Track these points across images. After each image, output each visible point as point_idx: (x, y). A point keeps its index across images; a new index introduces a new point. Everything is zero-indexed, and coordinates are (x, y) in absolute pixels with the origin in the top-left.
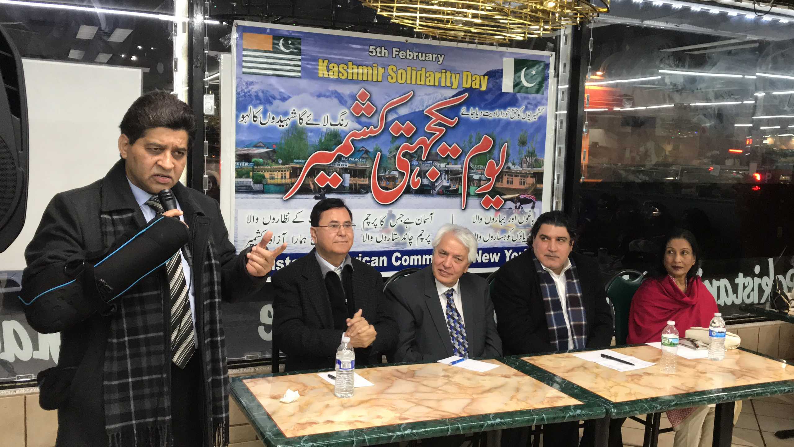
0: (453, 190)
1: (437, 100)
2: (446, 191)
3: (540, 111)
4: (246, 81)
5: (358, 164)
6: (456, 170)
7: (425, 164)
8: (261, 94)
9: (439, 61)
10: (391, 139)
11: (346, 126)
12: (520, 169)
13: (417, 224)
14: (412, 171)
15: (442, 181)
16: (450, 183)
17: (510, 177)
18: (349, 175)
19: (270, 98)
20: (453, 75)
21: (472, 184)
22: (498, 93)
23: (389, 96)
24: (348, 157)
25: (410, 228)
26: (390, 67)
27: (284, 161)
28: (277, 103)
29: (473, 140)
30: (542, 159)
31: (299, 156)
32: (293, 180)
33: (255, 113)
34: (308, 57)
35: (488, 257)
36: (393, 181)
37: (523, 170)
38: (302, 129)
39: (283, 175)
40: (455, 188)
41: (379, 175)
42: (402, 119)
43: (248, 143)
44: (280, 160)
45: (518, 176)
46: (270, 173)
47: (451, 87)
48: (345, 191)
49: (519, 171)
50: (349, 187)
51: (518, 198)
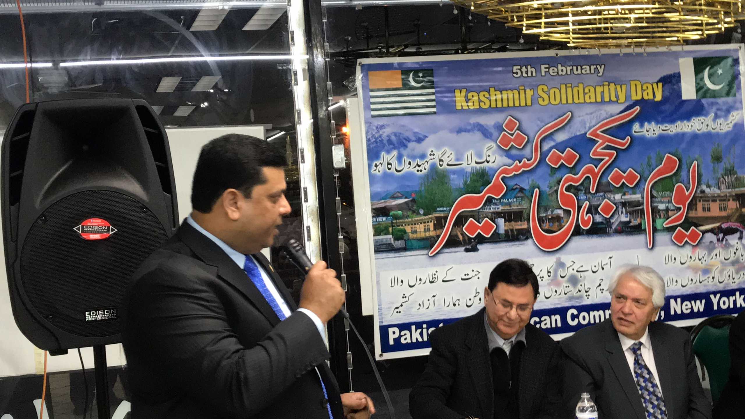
0: (635, 225)
1: (602, 118)
2: (625, 227)
3: (734, 117)
4: (376, 124)
5: (512, 205)
6: (635, 201)
7: (595, 197)
8: (393, 138)
9: (599, 73)
10: (550, 172)
11: (494, 162)
12: (718, 191)
13: (594, 272)
14: (579, 208)
15: (619, 215)
16: (630, 217)
17: (706, 203)
18: (503, 219)
19: (404, 141)
20: (618, 87)
21: (658, 217)
22: (677, 102)
23: (541, 121)
24: (500, 199)
25: (585, 278)
26: (540, 88)
27: (426, 210)
28: (411, 145)
31: (442, 203)
32: (438, 232)
33: (388, 160)
34: (443, 89)
35: (689, 306)
36: (557, 222)
37: (721, 192)
38: (443, 172)
39: (427, 227)
40: (637, 224)
41: (540, 216)
42: (561, 147)
43: (384, 195)
44: (421, 211)
45: (716, 201)
46: (412, 226)
47: (617, 102)
48: (500, 238)
49: (717, 194)
50: (505, 234)
51: (720, 228)
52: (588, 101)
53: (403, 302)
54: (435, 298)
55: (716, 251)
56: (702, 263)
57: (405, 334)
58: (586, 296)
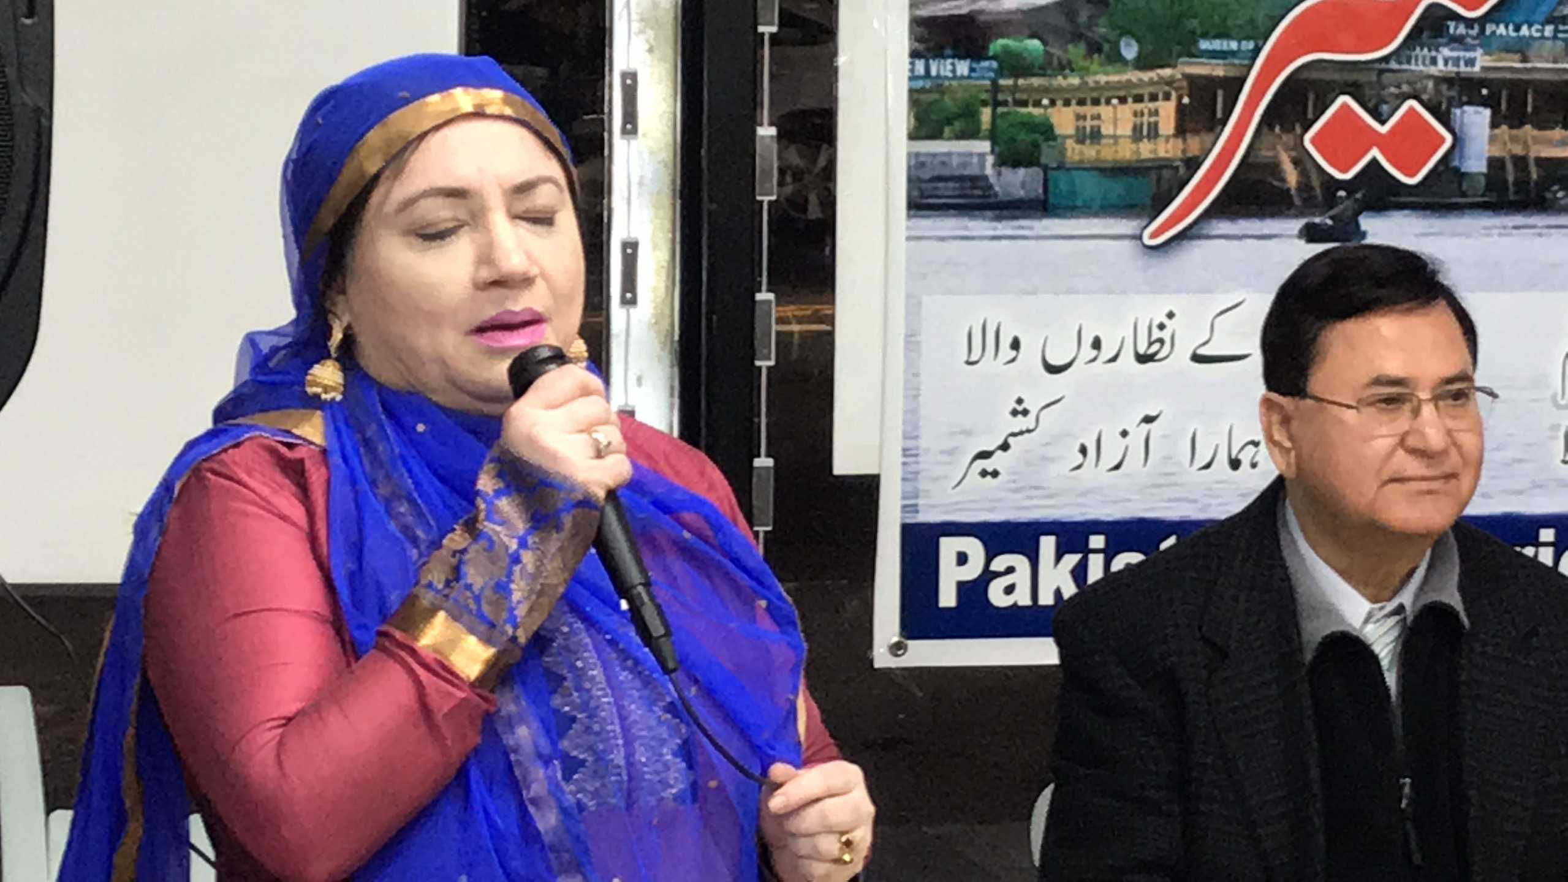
18: (1487, 113)
24: (1483, 21)
27: (1150, 48)
31: (1224, 20)
32: (1194, 144)
44: (1128, 45)
46: (1080, 110)
48: (1464, 195)
50: (1486, 176)
53: (1014, 435)
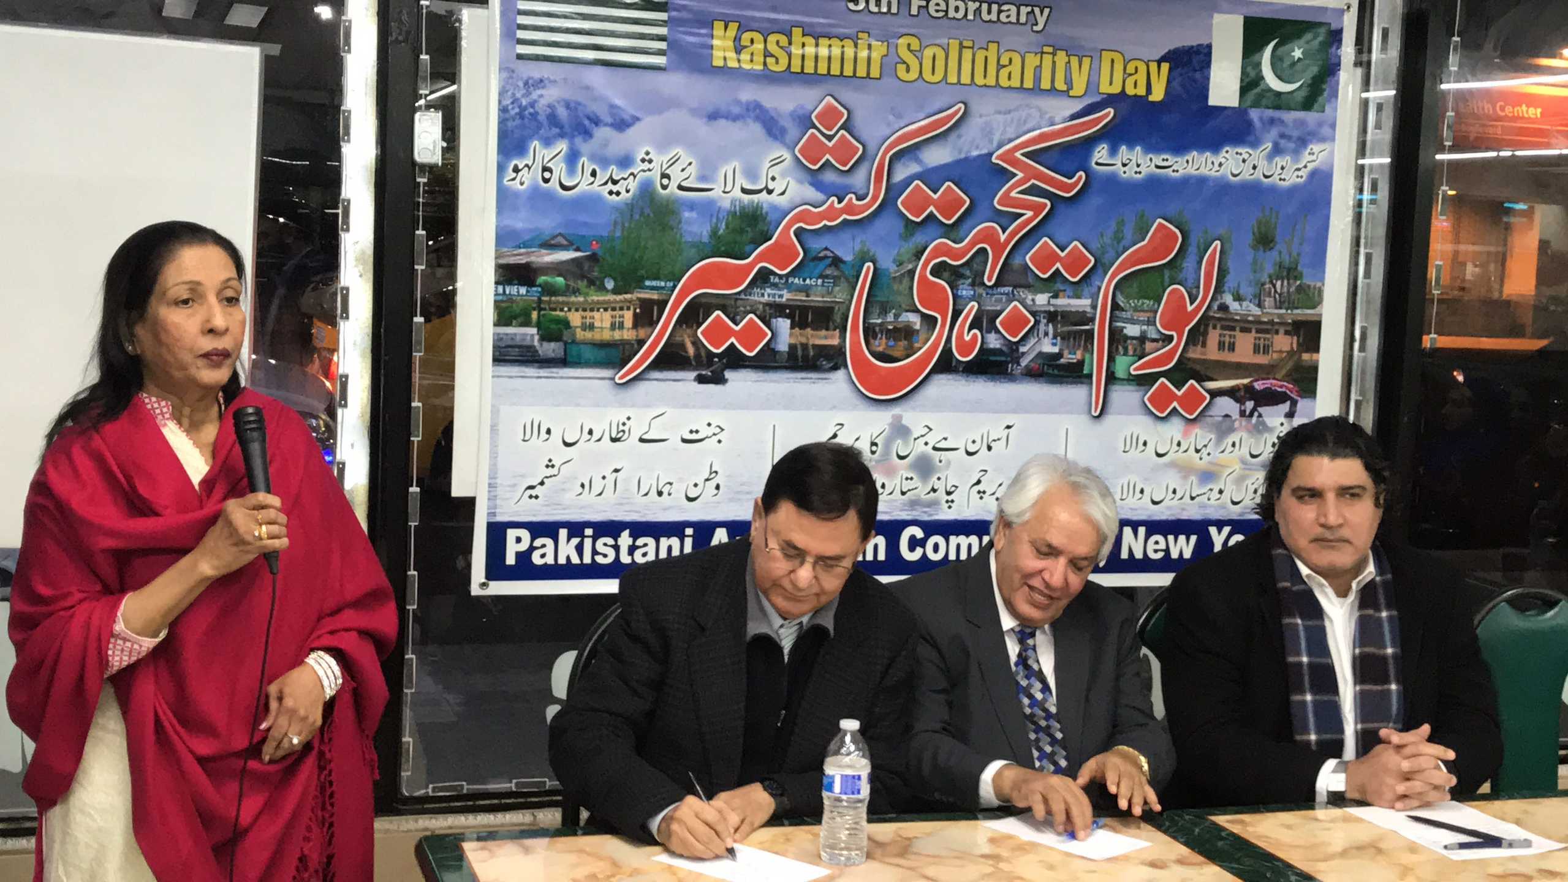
0: (1069, 363)
1: (1029, 126)
2: (1049, 366)
3: (1314, 156)
4: (525, 77)
5: (811, 292)
6: (1077, 312)
7: (993, 294)
8: (562, 113)
9: (1036, 24)
10: (902, 230)
11: (783, 193)
12: (1256, 311)
13: (969, 454)
14: (956, 314)
15: (1040, 339)
16: (1062, 345)
17: (1225, 332)
18: (789, 321)
19: (587, 122)
20: (1074, 61)
21: (1121, 350)
22: (1196, 110)
23: (899, 116)
24: (788, 275)
25: (949, 463)
26: (903, 40)
27: (621, 283)
28: (602, 133)
29: (1128, 233)
30: (1319, 284)
31: (659, 270)
32: (642, 333)
33: (545, 162)
34: (684, 15)
35: (1162, 546)
36: (905, 339)
37: (1263, 313)
38: (668, 201)
39: (617, 319)
40: (1075, 361)
41: (869, 323)
42: (932, 177)
43: (527, 237)
44: (608, 282)
45: (1248, 330)
46: (582, 313)
47: (1066, 93)
48: (776, 362)
49: (1253, 315)
50: (788, 353)
51: (1249, 389)
52: (1004, 82)
54: (618, 474)
55: (1234, 437)
56: (1201, 459)
57: (544, 546)
58: (947, 501)
